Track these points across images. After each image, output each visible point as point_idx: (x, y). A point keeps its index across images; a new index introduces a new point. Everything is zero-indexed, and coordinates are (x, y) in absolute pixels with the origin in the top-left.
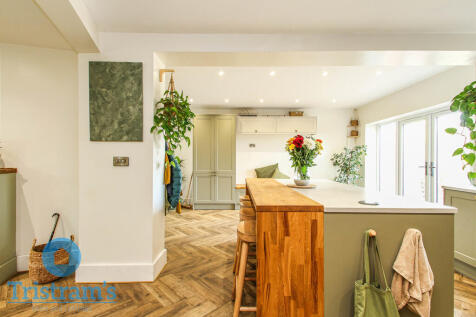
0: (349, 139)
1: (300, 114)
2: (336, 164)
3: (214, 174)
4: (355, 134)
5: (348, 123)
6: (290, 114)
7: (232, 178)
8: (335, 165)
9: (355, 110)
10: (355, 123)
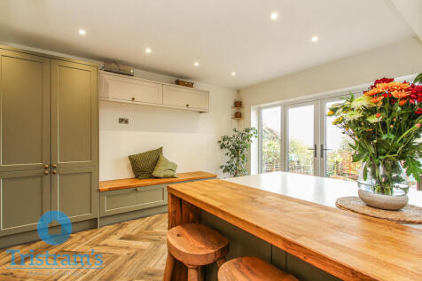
0: (234, 121)
1: (191, 85)
2: (222, 146)
3: (51, 171)
4: (238, 116)
5: (232, 104)
6: (177, 83)
7: (93, 173)
8: (222, 148)
9: (238, 91)
10: (238, 104)
